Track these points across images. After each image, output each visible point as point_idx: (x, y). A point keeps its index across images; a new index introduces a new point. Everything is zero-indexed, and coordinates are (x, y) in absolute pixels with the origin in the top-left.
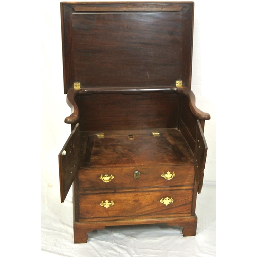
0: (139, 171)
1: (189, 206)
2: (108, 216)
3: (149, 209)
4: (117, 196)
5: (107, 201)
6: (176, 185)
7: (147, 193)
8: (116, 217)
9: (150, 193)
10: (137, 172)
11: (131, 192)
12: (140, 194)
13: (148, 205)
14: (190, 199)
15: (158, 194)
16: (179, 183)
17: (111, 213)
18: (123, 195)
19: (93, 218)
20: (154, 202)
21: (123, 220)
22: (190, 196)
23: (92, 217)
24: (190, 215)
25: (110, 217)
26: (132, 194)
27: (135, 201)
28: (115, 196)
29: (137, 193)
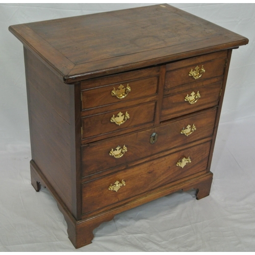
0: (156, 133)
1: (205, 162)
2: (117, 200)
3: (165, 177)
4: (130, 172)
5: (117, 182)
6: (195, 139)
7: (163, 159)
8: (126, 199)
9: (167, 158)
10: (154, 134)
11: (146, 162)
12: (155, 162)
13: (163, 174)
14: (207, 154)
15: (175, 156)
16: (198, 136)
17: (121, 197)
18: (136, 169)
19: (99, 210)
20: (169, 167)
21: (134, 200)
22: (208, 150)
23: (98, 208)
24: (205, 172)
25: (119, 202)
26: (147, 165)
27: (149, 173)
28: (127, 173)
29: (152, 162)
